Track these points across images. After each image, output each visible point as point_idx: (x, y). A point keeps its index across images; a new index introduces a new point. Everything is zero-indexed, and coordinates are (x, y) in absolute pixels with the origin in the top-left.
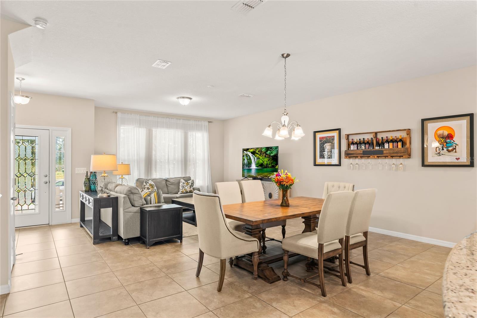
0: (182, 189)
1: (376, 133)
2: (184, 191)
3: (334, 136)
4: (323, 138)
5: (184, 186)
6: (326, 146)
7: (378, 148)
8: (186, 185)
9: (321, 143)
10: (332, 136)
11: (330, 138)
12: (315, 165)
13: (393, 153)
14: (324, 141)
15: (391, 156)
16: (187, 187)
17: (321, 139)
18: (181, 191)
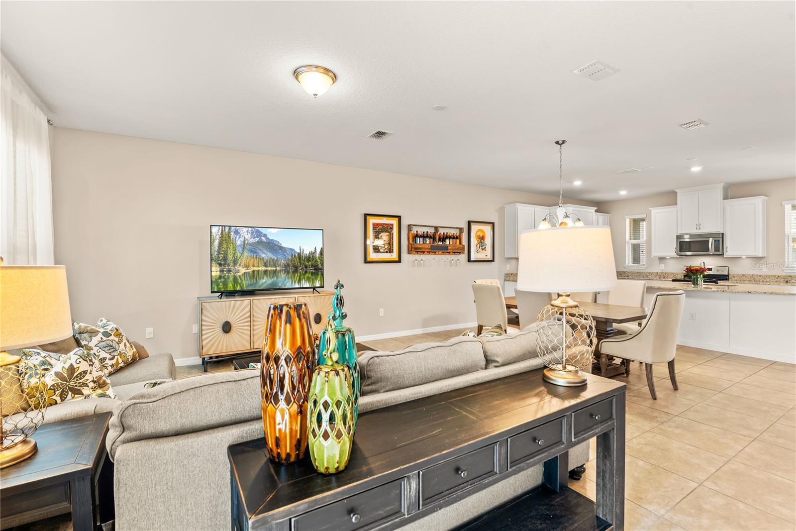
0: (108, 356)
1: (436, 228)
2: (120, 361)
3: (392, 225)
4: (378, 224)
5: (114, 344)
6: (381, 236)
7: (441, 243)
8: (117, 339)
9: (375, 232)
10: (391, 224)
11: (388, 227)
12: (366, 262)
13: (456, 249)
14: (379, 230)
15: (453, 252)
16: (122, 346)
17: (375, 226)
18: (112, 366)
